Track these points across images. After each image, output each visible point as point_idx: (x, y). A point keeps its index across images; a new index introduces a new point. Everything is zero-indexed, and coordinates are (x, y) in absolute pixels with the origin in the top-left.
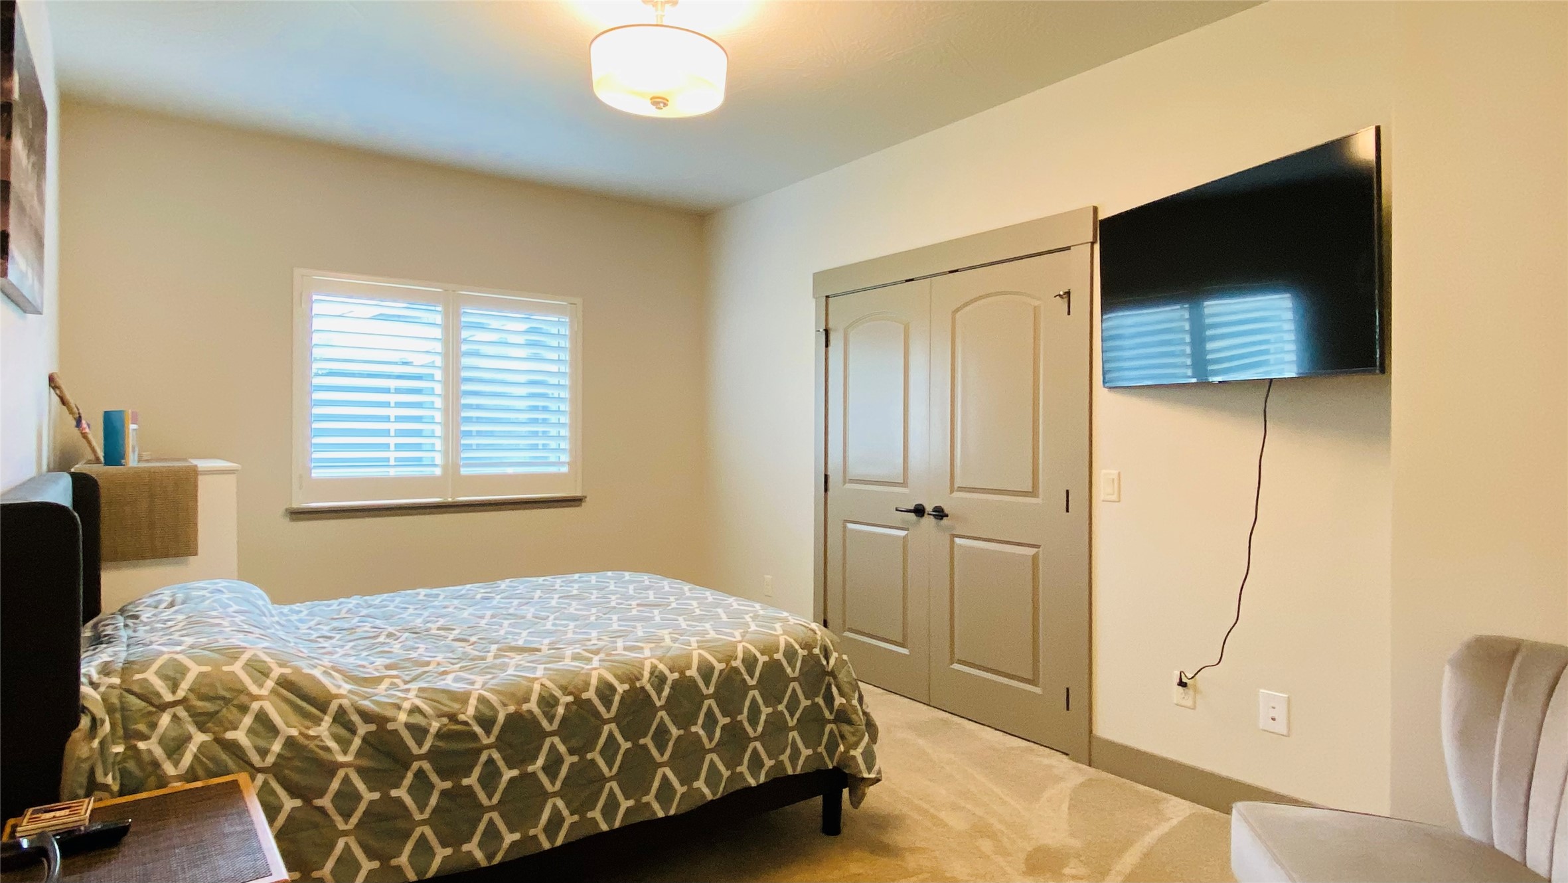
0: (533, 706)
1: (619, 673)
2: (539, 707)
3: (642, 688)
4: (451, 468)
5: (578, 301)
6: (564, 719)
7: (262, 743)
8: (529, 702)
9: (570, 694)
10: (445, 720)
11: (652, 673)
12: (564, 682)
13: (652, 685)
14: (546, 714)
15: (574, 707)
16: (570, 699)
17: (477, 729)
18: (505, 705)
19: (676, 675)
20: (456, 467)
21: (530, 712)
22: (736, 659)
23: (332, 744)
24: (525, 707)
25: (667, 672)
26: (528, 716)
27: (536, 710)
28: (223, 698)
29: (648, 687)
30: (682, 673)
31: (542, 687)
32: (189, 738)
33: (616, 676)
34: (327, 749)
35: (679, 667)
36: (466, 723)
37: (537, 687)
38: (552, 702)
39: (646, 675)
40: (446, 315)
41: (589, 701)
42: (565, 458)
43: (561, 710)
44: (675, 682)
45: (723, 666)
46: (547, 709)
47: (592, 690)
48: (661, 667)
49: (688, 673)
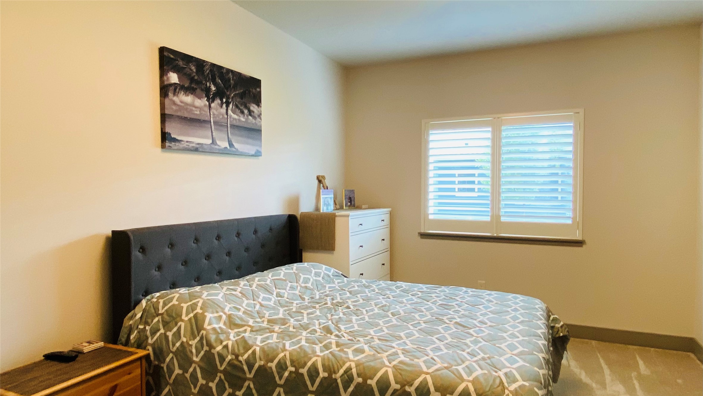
0: (273, 365)
1: (327, 364)
2: (276, 368)
3: (336, 380)
4: (496, 217)
5: (581, 111)
6: (287, 380)
7: (175, 340)
8: (272, 362)
9: (294, 366)
10: (234, 357)
11: (346, 372)
12: (294, 358)
13: (341, 380)
14: (278, 373)
15: (294, 375)
16: (293, 369)
17: (245, 368)
18: (260, 359)
19: (360, 380)
20: (499, 217)
21: (271, 368)
22: (411, 385)
23: (194, 351)
24: (270, 364)
25: (355, 375)
26: (269, 371)
27: (274, 369)
28: (173, 317)
29: (339, 381)
30: (365, 381)
31: (284, 356)
32: (159, 330)
33: (323, 365)
34: (191, 352)
35: (365, 375)
36: (241, 362)
37: (281, 355)
38: (284, 367)
39: (341, 371)
40: (493, 132)
41: (302, 375)
42: (570, 214)
43: (286, 374)
44: (358, 384)
45: (398, 387)
46: (280, 370)
47: (306, 368)
48: (354, 371)
49: (369, 382)
